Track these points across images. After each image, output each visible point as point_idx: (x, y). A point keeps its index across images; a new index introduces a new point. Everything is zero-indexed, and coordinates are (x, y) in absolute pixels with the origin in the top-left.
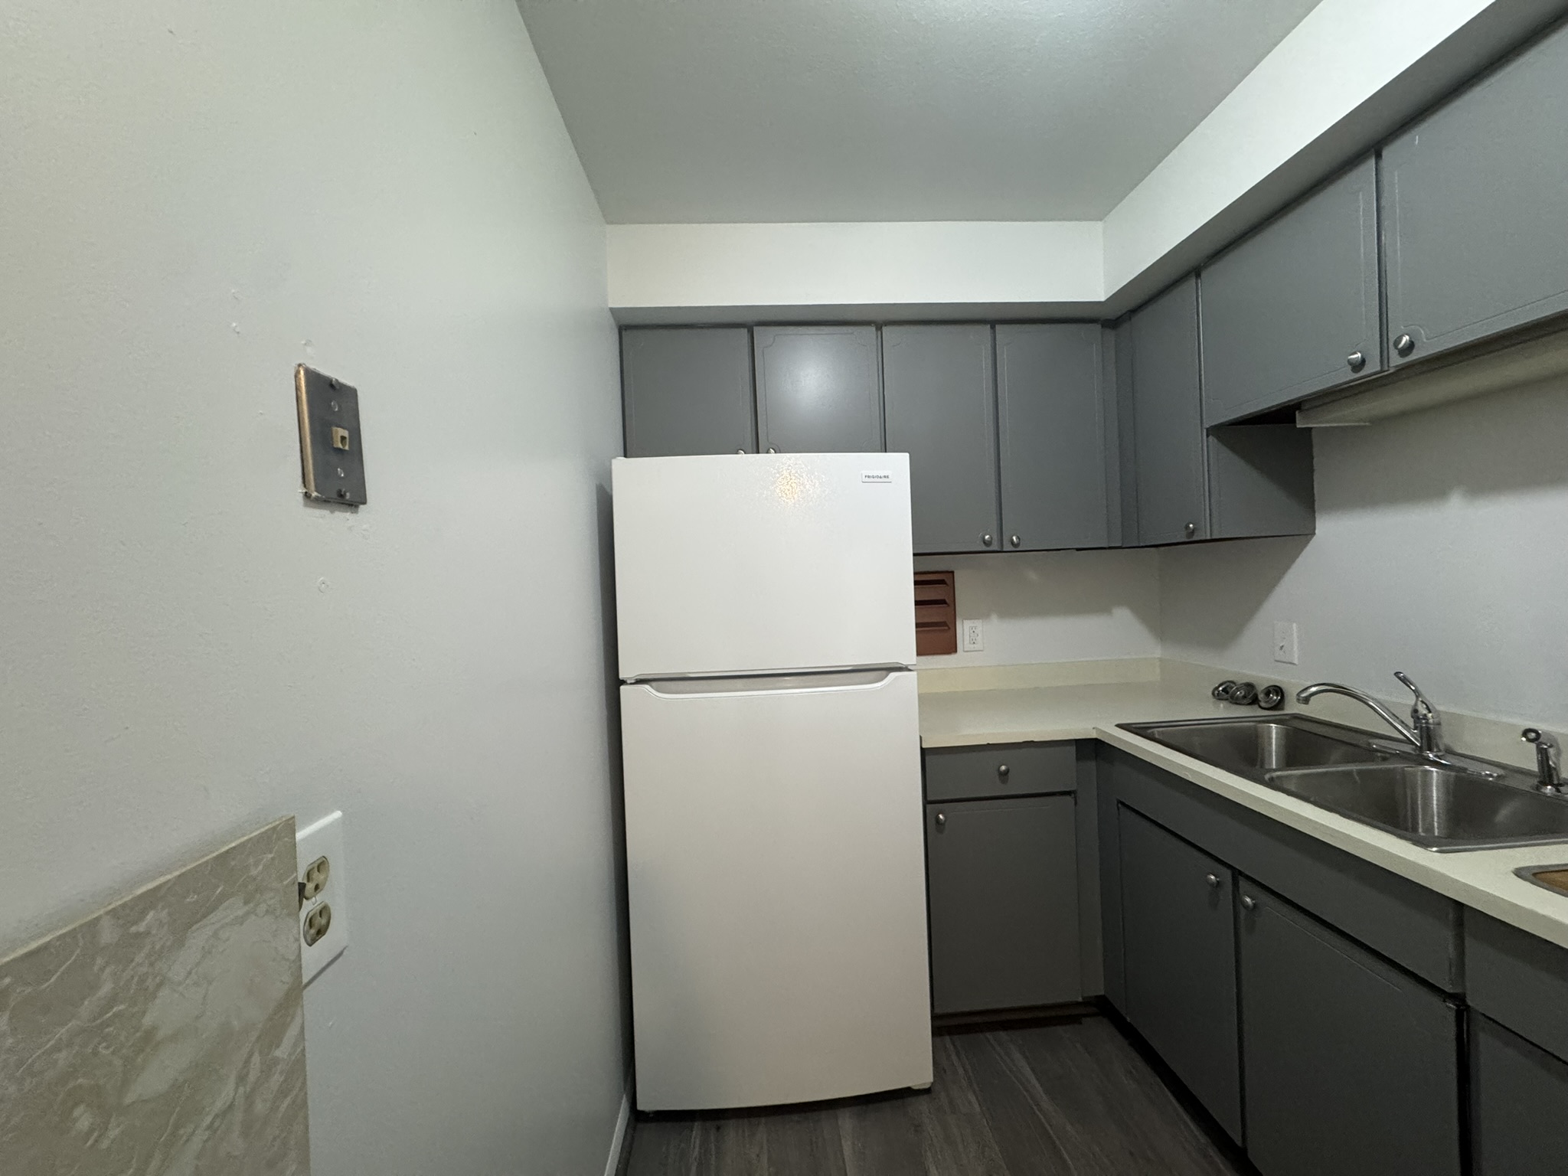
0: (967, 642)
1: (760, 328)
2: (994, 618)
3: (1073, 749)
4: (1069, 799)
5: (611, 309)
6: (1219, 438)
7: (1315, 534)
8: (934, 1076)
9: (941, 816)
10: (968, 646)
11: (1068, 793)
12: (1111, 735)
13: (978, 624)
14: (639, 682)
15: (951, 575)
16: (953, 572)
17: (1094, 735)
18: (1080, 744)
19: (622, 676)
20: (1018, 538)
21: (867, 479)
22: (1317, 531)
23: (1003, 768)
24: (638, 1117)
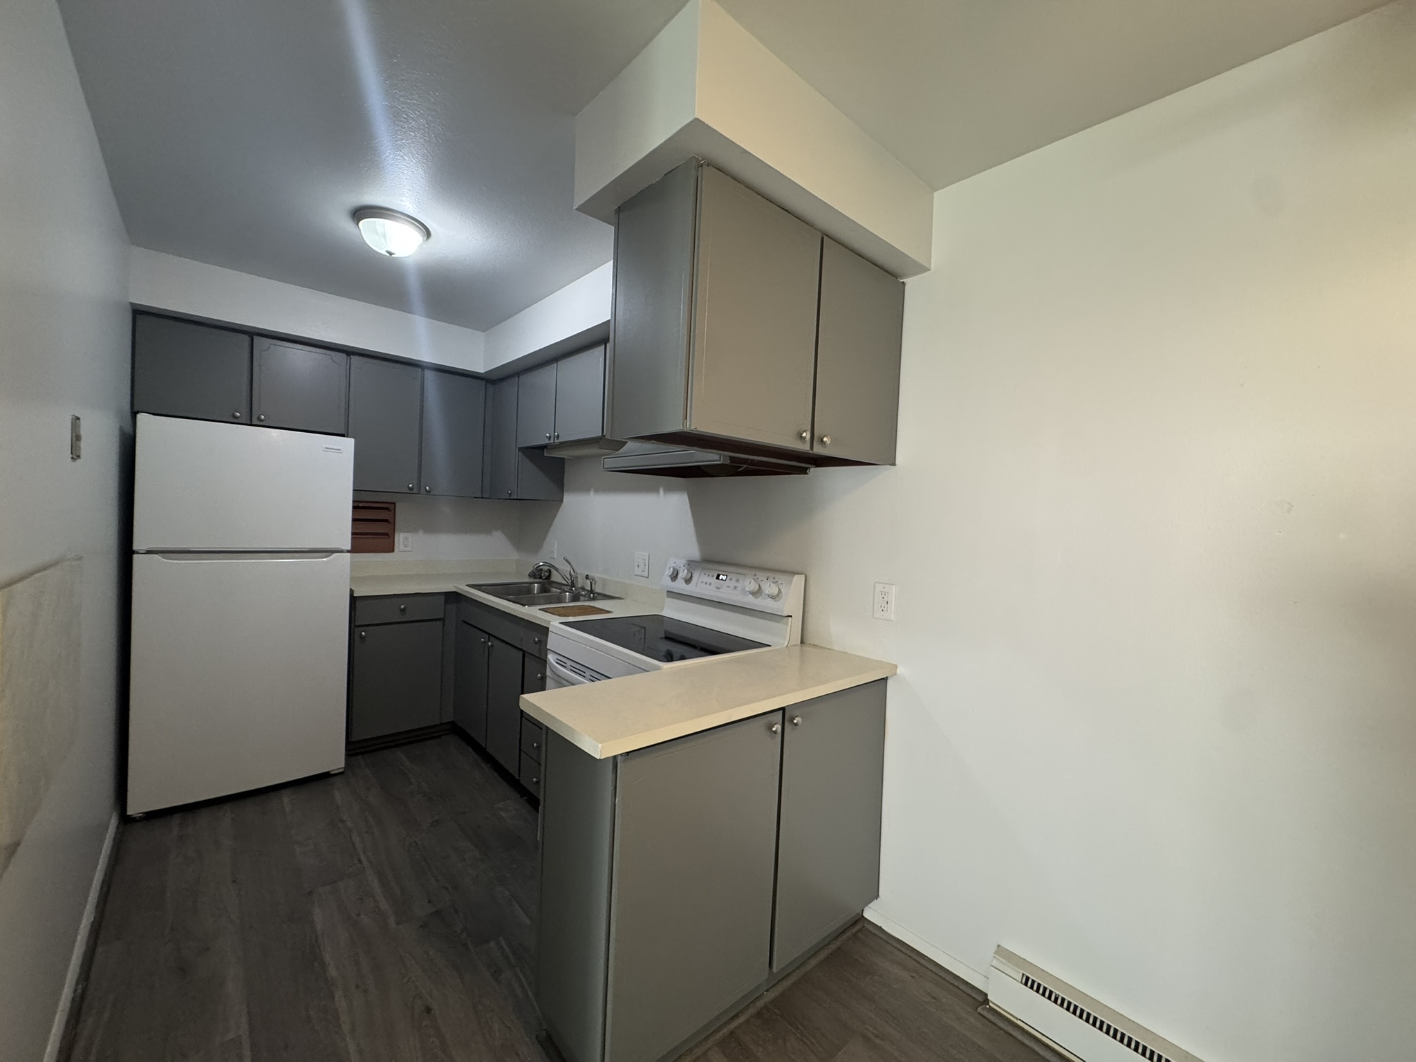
0: (401, 546)
1: (258, 338)
2: (421, 533)
3: (442, 598)
4: (439, 624)
5: (131, 303)
6: (523, 453)
7: (562, 501)
8: (345, 764)
9: (363, 633)
10: (402, 548)
11: (440, 620)
12: (464, 591)
13: (409, 535)
14: (149, 552)
15: (393, 505)
16: (394, 504)
17: (454, 590)
18: (447, 594)
19: (135, 547)
20: (429, 488)
21: (326, 450)
22: (564, 500)
23: (402, 607)
24: (126, 820)
